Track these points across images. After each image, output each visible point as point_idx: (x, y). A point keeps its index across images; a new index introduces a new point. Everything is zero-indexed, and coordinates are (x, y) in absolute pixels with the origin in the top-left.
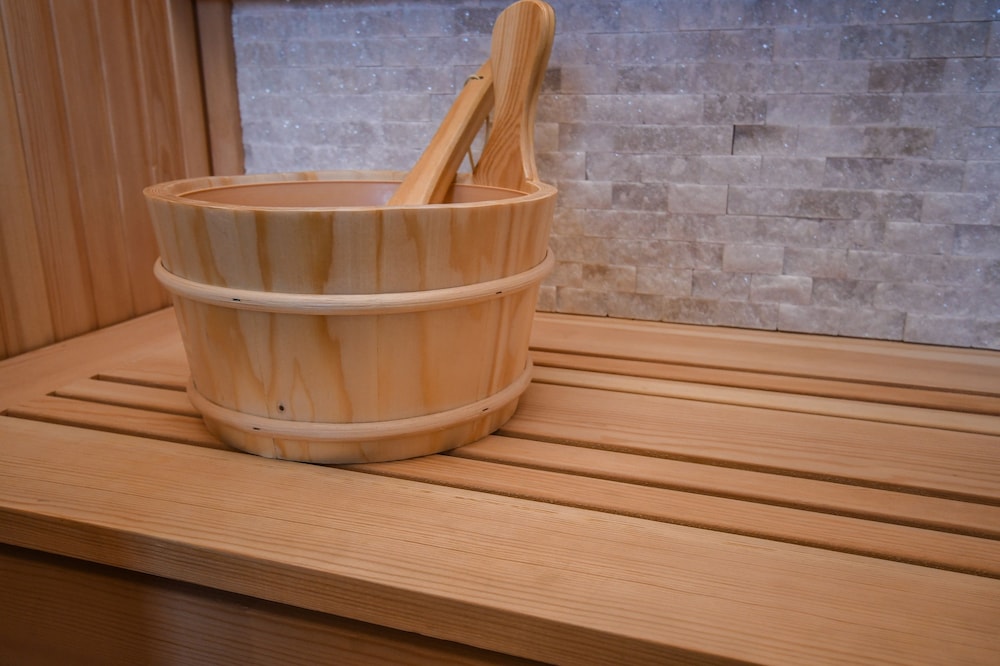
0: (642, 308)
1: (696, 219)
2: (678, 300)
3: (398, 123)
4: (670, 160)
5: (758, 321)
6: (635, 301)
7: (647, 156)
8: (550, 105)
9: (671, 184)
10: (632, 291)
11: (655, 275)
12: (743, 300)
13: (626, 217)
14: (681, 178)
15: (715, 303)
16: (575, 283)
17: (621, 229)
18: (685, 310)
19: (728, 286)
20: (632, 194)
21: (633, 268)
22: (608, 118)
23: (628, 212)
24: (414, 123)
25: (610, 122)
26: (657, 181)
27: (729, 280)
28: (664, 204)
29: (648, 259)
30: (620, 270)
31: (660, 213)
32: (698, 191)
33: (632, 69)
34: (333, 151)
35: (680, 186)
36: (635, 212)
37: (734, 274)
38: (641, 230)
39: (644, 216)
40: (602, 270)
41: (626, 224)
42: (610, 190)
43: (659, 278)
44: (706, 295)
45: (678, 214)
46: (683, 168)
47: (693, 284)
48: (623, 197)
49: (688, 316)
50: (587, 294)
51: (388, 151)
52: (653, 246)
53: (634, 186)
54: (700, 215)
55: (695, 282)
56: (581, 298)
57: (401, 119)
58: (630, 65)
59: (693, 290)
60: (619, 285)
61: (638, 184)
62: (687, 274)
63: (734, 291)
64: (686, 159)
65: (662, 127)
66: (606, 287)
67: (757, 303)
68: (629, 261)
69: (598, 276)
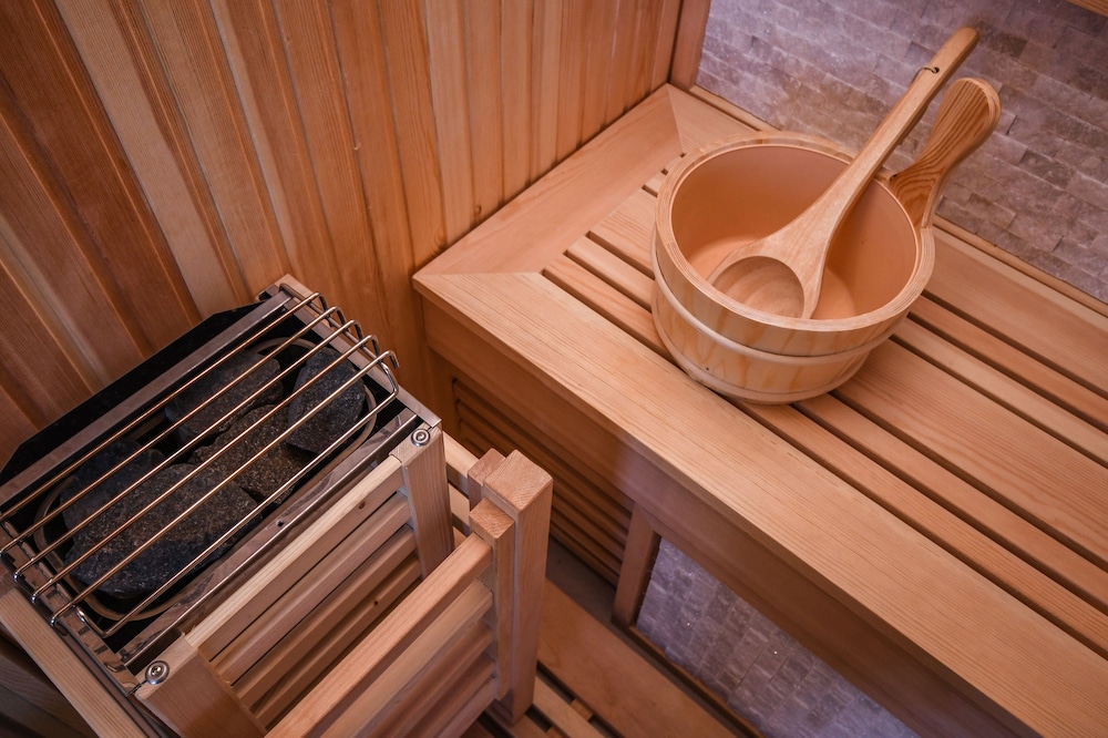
0: (1007, 241)
1: (1085, 205)
2: (1038, 251)
3: (860, 19)
4: (1086, 154)
5: (1097, 292)
6: (1004, 235)
7: (1068, 143)
8: (1003, 67)
9: (1078, 172)
10: (1005, 228)
11: (1029, 226)
12: (1094, 275)
13: (1025, 177)
14: (1089, 171)
15: (1069, 265)
16: (960, 202)
17: (1018, 184)
18: (1041, 258)
19: (1086, 260)
20: (1040, 164)
21: (1013, 214)
22: (1050, 99)
23: (1030, 174)
24: (874, 26)
25: (1050, 104)
26: (1067, 164)
27: (1089, 257)
28: (1064, 183)
29: (1028, 212)
30: (1002, 210)
31: (1057, 188)
32: (1098, 188)
33: (1092, 72)
34: (794, 14)
35: (1084, 177)
36: (1036, 177)
37: (1095, 255)
38: (1033, 192)
39: (1042, 183)
40: (988, 204)
41: (1023, 182)
42: (1023, 153)
43: (1032, 230)
44: (1065, 257)
45: (1071, 196)
46: (1094, 166)
47: (1058, 245)
48: (1032, 161)
49: (1040, 264)
50: (967, 213)
51: (842, 36)
52: (1039, 207)
53: (1045, 159)
54: (1090, 205)
55: (1060, 244)
56: (960, 214)
57: (864, 17)
58: (1092, 68)
59: (1055, 249)
60: (995, 219)
61: (1050, 159)
62: (1056, 237)
63: (1089, 266)
64: (1103, 159)
65: (1094, 128)
66: (983, 215)
67: (1104, 281)
68: (1012, 207)
69: (982, 205)
